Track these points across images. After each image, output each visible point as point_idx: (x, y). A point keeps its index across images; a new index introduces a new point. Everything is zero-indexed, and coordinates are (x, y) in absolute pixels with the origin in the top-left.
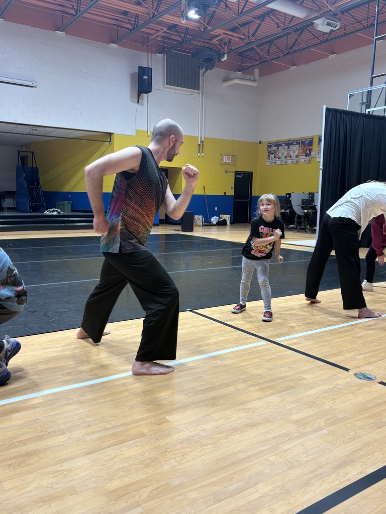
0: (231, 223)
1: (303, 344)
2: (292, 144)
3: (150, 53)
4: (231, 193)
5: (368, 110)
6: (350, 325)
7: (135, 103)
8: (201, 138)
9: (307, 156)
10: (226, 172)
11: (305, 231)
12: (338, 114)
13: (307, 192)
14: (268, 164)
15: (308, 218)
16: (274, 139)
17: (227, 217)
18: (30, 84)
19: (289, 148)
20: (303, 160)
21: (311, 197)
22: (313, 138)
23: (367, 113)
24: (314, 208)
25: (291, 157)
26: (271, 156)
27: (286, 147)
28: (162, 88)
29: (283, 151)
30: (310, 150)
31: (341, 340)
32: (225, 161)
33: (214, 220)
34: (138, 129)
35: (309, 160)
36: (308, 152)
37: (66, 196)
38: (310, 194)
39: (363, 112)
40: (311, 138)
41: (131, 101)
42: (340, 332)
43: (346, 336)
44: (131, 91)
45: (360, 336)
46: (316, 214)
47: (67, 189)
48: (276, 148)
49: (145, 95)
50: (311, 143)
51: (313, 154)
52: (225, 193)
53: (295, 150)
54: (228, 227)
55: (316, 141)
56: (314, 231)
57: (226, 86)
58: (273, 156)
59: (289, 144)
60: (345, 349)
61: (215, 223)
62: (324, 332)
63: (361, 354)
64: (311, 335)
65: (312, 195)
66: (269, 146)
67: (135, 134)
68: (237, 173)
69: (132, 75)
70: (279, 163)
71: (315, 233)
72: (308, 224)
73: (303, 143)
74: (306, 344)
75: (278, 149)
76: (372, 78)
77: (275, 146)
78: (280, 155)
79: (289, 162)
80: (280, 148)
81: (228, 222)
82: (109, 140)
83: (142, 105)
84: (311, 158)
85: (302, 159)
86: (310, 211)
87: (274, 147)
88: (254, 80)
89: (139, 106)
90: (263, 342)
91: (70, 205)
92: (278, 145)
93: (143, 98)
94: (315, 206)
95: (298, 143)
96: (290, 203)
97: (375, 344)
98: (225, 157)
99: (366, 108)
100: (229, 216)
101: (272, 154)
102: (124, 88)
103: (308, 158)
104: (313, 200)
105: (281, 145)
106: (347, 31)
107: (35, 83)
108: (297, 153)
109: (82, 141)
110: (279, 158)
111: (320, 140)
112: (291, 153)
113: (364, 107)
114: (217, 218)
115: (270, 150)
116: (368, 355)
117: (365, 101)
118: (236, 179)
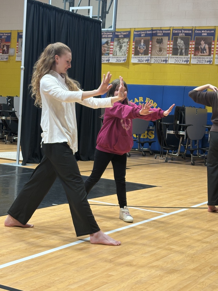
1: (8, 277)
5: (71, 9)
6: (61, 250)
9: (4, 53)
11: (3, 142)
12: (41, 8)
13: (5, 95)
15: (6, 126)
21: (10, 102)
22: (11, 33)
23: (71, 11)
24: (13, 114)
30: (8, 47)
31: (52, 268)
35: (7, 58)
36: (5, 48)
38: (9, 97)
39: (67, 9)
40: (9, 33)
42: (50, 258)
43: (56, 263)
45: (73, 262)
46: (17, 121)
50: (8, 39)
51: (11, 51)
55: (14, 37)
56: (15, 142)
60: (57, 279)
62: (32, 260)
63: (75, 283)
64: (17, 265)
65: (11, 99)
71: (16, 144)
72: (6, 133)
74: (11, 277)
84: (9, 56)
86: (9, 118)
94: (14, 112)
97: (89, 270)
99: (70, 6)
103: (5, 56)
104: (12, 106)
111: (20, 36)
113: (68, 4)
116: (83, 283)
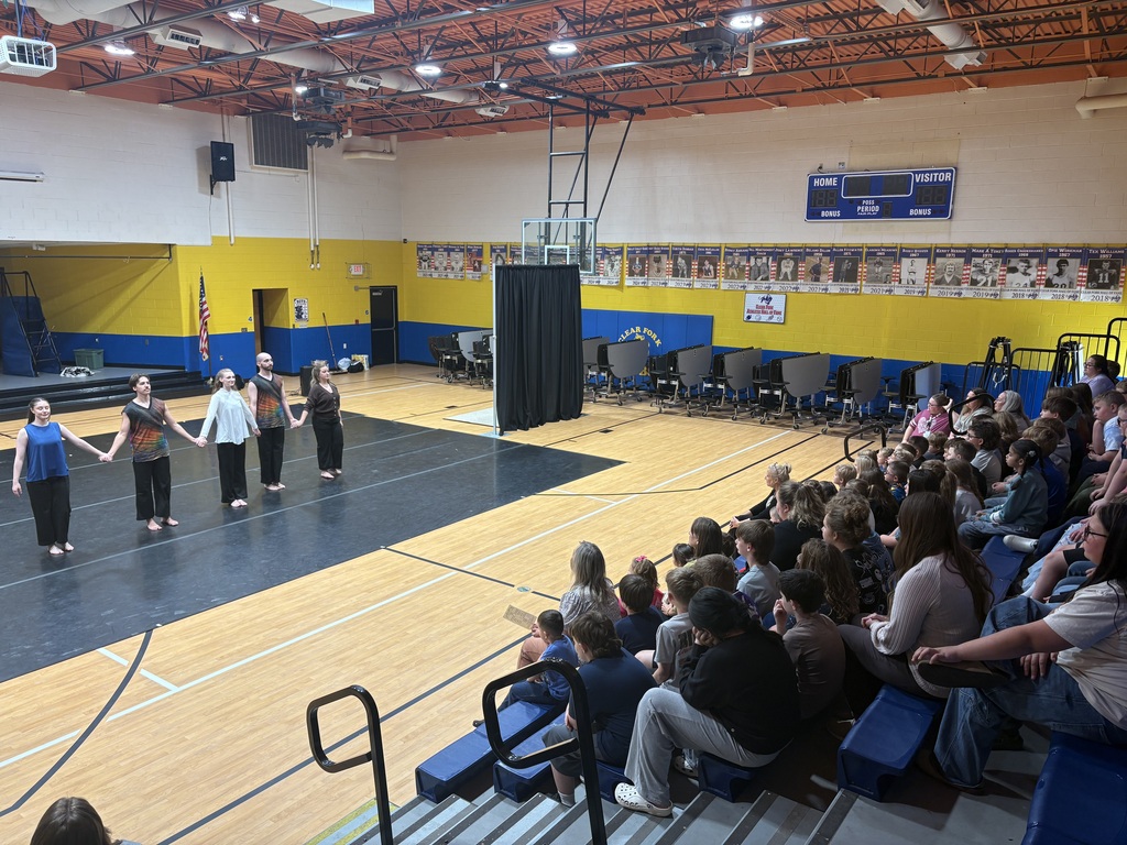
0: (370, 366)
2: (453, 250)
3: (225, 116)
4: (366, 319)
5: (546, 247)
7: (206, 194)
8: (315, 240)
9: (475, 269)
10: (357, 289)
14: (420, 275)
16: (427, 239)
17: (363, 359)
18: (33, 177)
19: (449, 255)
20: (470, 276)
21: (484, 343)
24: (489, 357)
25: (453, 269)
26: (424, 264)
27: (446, 254)
28: (248, 168)
29: (440, 259)
30: (480, 263)
32: (353, 273)
33: (343, 363)
34: (214, 235)
36: (476, 264)
37: (90, 341)
40: (481, 246)
41: (201, 191)
44: (200, 176)
47: (93, 328)
48: (430, 252)
49: (223, 184)
51: (484, 268)
52: (357, 321)
53: (459, 260)
54: (366, 374)
57: (349, 160)
58: (426, 263)
59: (449, 249)
61: (345, 369)
66: (420, 249)
67: (210, 243)
68: (373, 289)
69: (200, 152)
70: (435, 275)
72: (482, 378)
73: (469, 250)
75: (433, 255)
76: (550, 204)
77: (429, 250)
78: (437, 264)
79: (451, 276)
80: (436, 253)
81: (366, 366)
82: (167, 255)
83: (219, 197)
85: (470, 274)
86: (485, 362)
87: (427, 251)
88: (391, 153)
89: (213, 198)
90: (455, 572)
91: (101, 357)
92: (433, 248)
93: (219, 187)
95: (462, 250)
96: (458, 348)
98: (353, 266)
99: (545, 244)
100: (366, 356)
101: (425, 261)
102: (189, 172)
103: (477, 274)
104: (488, 345)
105: (437, 250)
106: (519, 116)
107: (41, 176)
108: (461, 264)
109: (124, 260)
110: (436, 268)
112: (453, 264)
113: (543, 241)
114: (348, 360)
115: (421, 254)
117: (543, 234)
118: (373, 299)
